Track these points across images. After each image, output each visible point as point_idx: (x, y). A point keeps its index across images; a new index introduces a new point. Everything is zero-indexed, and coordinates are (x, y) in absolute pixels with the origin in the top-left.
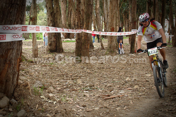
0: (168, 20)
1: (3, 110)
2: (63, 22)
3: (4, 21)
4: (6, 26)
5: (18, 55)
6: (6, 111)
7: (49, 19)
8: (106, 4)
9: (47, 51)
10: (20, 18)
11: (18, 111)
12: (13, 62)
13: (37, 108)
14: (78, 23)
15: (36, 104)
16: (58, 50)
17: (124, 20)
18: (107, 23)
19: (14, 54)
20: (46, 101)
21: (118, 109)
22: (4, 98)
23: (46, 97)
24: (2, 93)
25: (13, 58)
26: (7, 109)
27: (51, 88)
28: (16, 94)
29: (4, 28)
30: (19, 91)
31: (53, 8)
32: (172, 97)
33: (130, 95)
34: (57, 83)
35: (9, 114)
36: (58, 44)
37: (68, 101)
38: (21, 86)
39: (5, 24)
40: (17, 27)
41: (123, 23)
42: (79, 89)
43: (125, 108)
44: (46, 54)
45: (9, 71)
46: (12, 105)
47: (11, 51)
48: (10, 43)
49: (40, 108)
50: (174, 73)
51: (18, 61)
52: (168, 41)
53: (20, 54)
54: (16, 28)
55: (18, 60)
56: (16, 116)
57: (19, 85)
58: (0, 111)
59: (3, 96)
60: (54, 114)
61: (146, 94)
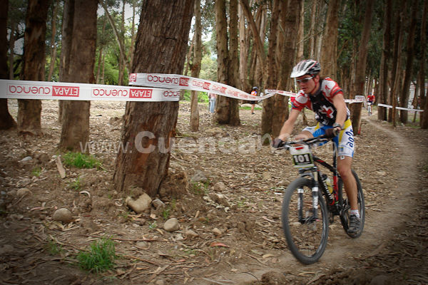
0: (414, 84)
1: (140, 216)
2: (242, 76)
3: (150, 66)
4: (153, 75)
5: (171, 125)
6: (144, 217)
7: (221, 69)
9: (214, 121)
10: (178, 65)
11: (165, 220)
13: (198, 217)
15: (196, 210)
16: (231, 122)
19: (164, 124)
20: (213, 206)
22: (142, 195)
23: (212, 199)
24: (140, 187)
25: (162, 130)
26: (147, 215)
27: (221, 185)
28: (163, 191)
29: (150, 78)
30: (169, 187)
31: (228, 51)
34: (230, 177)
35: (150, 223)
36: (232, 112)
37: (248, 207)
38: (172, 177)
39: (152, 71)
40: (171, 78)
42: (266, 189)
44: (212, 127)
46: (155, 209)
47: (159, 117)
49: (203, 217)
50: (424, 173)
52: (413, 119)
53: (173, 124)
54: (171, 81)
56: (162, 228)
57: (170, 177)
58: (135, 218)
59: (141, 192)
60: (226, 228)
61: (378, 205)
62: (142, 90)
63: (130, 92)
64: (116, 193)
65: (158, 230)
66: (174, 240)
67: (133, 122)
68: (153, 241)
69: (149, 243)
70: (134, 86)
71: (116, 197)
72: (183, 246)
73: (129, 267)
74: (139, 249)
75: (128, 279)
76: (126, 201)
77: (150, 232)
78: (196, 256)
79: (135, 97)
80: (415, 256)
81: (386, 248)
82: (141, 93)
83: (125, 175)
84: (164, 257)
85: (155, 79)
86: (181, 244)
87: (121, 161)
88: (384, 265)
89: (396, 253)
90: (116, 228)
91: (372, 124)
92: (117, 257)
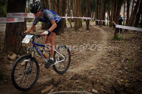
0: (107, 13)
1: (13, 61)
3: (13, 10)
4: (14, 13)
5: (22, 30)
8: (74, 3)
10: (23, 9)
11: (21, 62)
17: (84, 13)
18: (74, 14)
19: (20, 30)
20: (38, 56)
21: (78, 61)
22: (14, 54)
24: (13, 52)
28: (20, 52)
29: (14, 15)
30: (22, 51)
31: (44, 5)
32: (108, 54)
33: (85, 53)
36: (47, 25)
38: (23, 48)
39: (14, 12)
41: (83, 14)
43: (82, 60)
44: (41, 30)
45: (17, 40)
47: (18, 28)
48: (17, 23)
54: (21, 15)
56: (20, 65)
57: (23, 47)
58: (11, 62)
59: (13, 53)
60: (42, 63)
61: (94, 52)
62: (11, 19)
63: (7, 20)
64: (4, 54)
65: (19, 65)
67: (9, 30)
68: (17, 69)
70: (8, 17)
71: (4, 55)
73: (8, 79)
75: (8, 83)
76: (8, 57)
79: (8, 21)
80: (105, 68)
81: (95, 66)
83: (7, 48)
84: (20, 75)
85: (15, 15)
87: (5, 43)
88: (94, 72)
89: (99, 68)
90: (5, 66)
91: (94, 26)
92: (4, 76)
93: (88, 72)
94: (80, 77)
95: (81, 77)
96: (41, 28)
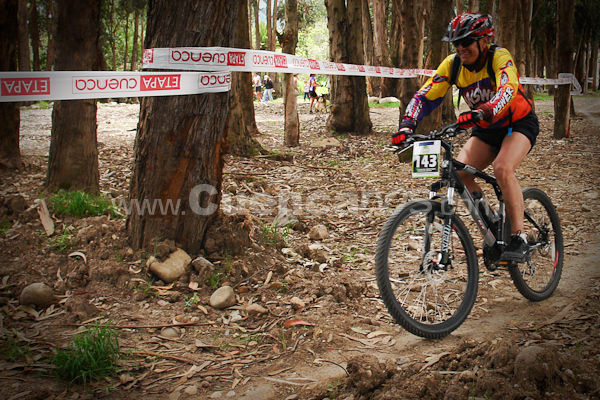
1: (171, 286)
3: (175, 35)
4: (181, 50)
5: (218, 133)
6: (179, 289)
10: (224, 30)
11: (213, 290)
12: (203, 152)
13: (270, 282)
14: (406, 50)
15: (268, 270)
19: (206, 131)
20: (298, 263)
21: (494, 283)
22: (176, 253)
23: (297, 252)
24: (170, 239)
25: (202, 142)
26: (183, 285)
27: (321, 230)
28: (210, 243)
29: (177, 56)
30: (219, 236)
35: (187, 297)
36: (357, 111)
38: (224, 220)
39: (179, 45)
40: (212, 53)
46: (197, 274)
47: (196, 121)
48: (194, 100)
49: (278, 282)
51: (217, 151)
53: (222, 130)
54: (212, 58)
55: (218, 146)
56: (207, 304)
57: (222, 219)
58: (163, 291)
59: (173, 248)
60: (314, 296)
61: (576, 244)
62: (162, 77)
63: (142, 81)
64: (130, 251)
65: (200, 307)
66: (226, 322)
67: (151, 130)
68: (190, 325)
69: (183, 330)
70: (150, 70)
71: (131, 258)
72: (239, 331)
73: (142, 370)
74: (164, 341)
75: (138, 388)
76: (148, 264)
77: (186, 311)
78: (259, 343)
79: (150, 89)
81: (575, 309)
82: (162, 83)
83: (144, 222)
84: (204, 350)
85: (185, 56)
86: (236, 326)
87: (136, 198)
88: (565, 336)
89: (590, 316)
90: (128, 309)
91: (592, 119)
92: (124, 356)
93: (536, 334)
94: (482, 354)
95: (487, 353)
96: (328, 128)
